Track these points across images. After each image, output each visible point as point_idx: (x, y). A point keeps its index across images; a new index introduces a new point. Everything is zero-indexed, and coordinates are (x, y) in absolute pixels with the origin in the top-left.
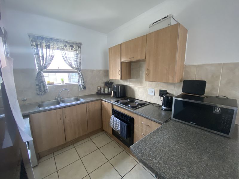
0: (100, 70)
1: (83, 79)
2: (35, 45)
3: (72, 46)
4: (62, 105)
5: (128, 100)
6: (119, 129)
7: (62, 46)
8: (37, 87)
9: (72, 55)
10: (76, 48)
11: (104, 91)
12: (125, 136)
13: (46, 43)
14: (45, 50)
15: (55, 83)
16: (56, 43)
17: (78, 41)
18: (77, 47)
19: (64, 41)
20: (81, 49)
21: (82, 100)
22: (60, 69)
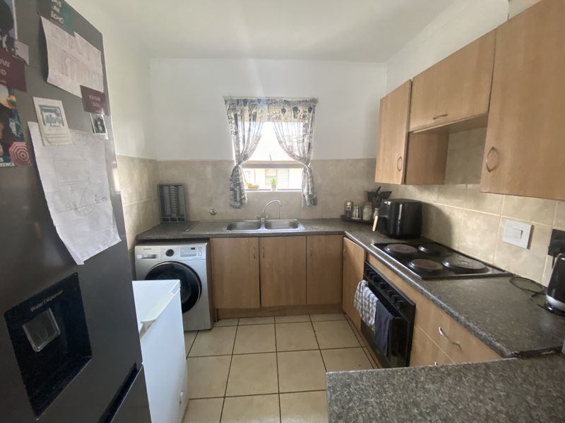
0: (357, 161)
1: (312, 182)
2: (233, 117)
3: (295, 109)
4: (263, 230)
5: (422, 249)
6: (372, 322)
7: (277, 112)
8: (232, 193)
9: (294, 130)
10: (305, 112)
11: (361, 215)
12: (385, 347)
13: (250, 110)
14: (247, 124)
15: (261, 188)
16: (267, 107)
17: (308, 96)
18: (307, 110)
19: (280, 102)
20: (314, 113)
21: (301, 229)
22: (273, 160)
